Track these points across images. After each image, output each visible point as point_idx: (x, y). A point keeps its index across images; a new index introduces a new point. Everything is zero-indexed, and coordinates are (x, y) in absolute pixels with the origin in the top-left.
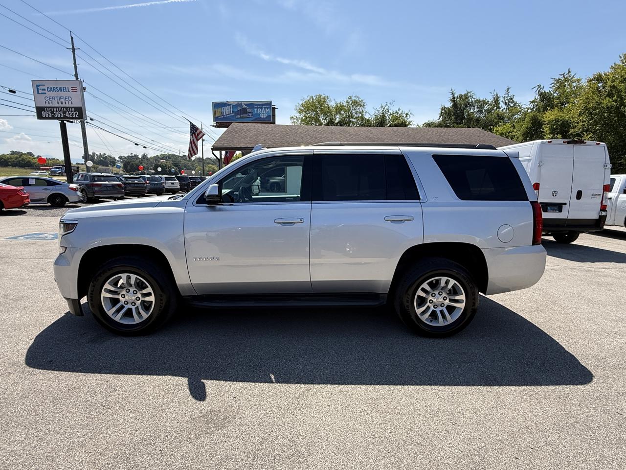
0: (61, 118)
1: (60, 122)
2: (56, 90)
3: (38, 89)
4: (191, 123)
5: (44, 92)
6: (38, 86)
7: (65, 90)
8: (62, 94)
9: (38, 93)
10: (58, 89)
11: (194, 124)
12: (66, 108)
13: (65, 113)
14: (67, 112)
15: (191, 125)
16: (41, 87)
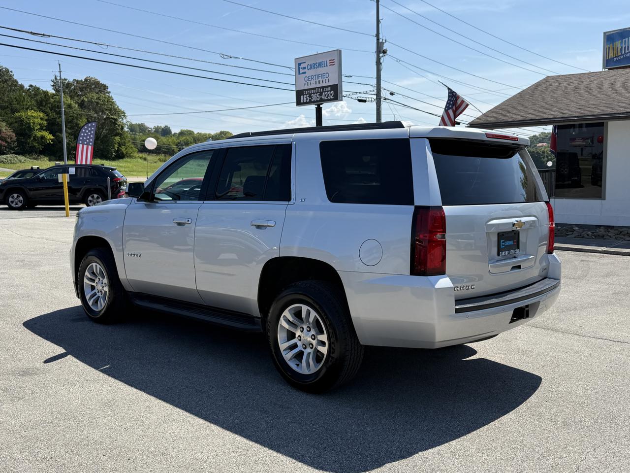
0: (317, 101)
1: (316, 106)
2: (315, 66)
3: (299, 68)
4: (449, 89)
5: (304, 71)
6: (300, 64)
7: (323, 66)
8: (321, 70)
9: (299, 74)
10: (317, 65)
11: (454, 90)
12: (323, 88)
13: (321, 94)
14: (324, 93)
15: (449, 93)
16: (302, 66)
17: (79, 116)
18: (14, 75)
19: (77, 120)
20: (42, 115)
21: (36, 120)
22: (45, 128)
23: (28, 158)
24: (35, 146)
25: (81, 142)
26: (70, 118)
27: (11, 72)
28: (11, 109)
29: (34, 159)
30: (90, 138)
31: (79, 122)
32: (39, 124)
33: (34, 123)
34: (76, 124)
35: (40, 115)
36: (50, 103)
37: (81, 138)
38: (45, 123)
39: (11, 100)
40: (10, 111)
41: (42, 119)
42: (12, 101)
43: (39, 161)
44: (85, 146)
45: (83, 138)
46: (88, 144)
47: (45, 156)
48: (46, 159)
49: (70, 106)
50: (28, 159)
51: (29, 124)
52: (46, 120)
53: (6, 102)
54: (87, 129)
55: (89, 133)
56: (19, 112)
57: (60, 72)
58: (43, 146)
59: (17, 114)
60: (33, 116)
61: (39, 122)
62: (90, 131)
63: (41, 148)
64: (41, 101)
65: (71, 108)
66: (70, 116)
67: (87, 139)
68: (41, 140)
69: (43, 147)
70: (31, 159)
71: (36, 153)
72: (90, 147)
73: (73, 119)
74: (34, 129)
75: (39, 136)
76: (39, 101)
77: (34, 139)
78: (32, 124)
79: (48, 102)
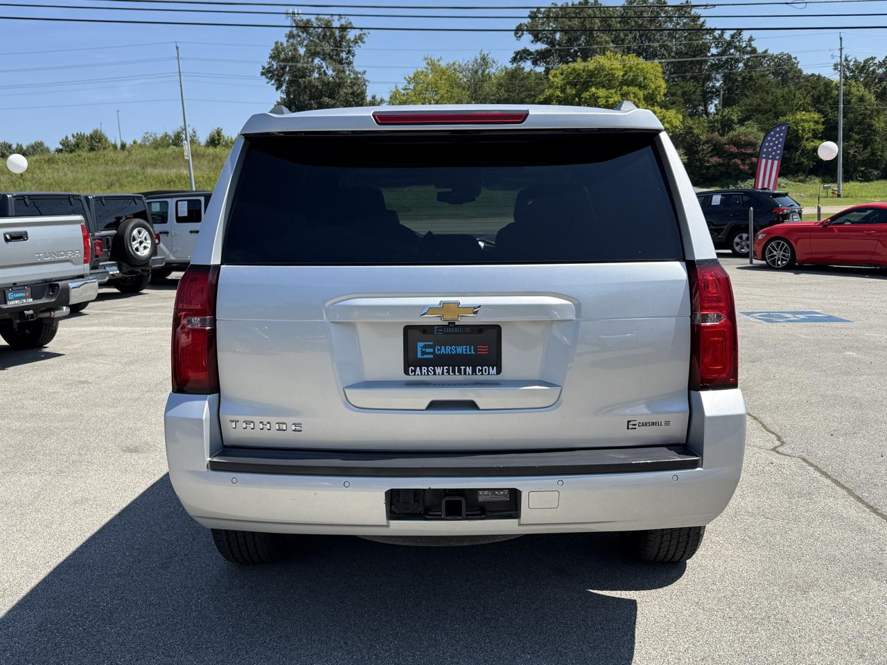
17: (875, 113)
18: (798, 62)
19: (872, 118)
20: (816, 116)
21: (806, 125)
22: (820, 135)
23: (791, 180)
24: (802, 163)
25: (764, 156)
26: (860, 118)
27: (796, 58)
28: (775, 113)
29: (799, 181)
30: (778, 149)
31: (873, 122)
32: (813, 130)
33: (804, 130)
34: (868, 125)
35: (814, 118)
36: (831, 98)
37: (765, 150)
38: (821, 128)
39: (775, 100)
40: (773, 115)
41: (817, 122)
42: (778, 101)
43: (807, 185)
44: (770, 161)
45: (767, 150)
46: (773, 159)
47: (817, 176)
48: (817, 180)
49: (861, 99)
50: (792, 182)
51: (797, 131)
52: (823, 123)
53: (768, 103)
54: (774, 136)
55: (777, 142)
56: (785, 115)
57: (841, 49)
58: (815, 162)
59: (782, 119)
60: (803, 120)
61: (812, 127)
62: (777, 139)
63: (811, 164)
64: (819, 97)
65: (864, 102)
66: (861, 114)
67: (773, 151)
68: (813, 154)
69: (815, 164)
70: (795, 182)
71: (804, 172)
72: (776, 163)
73: (864, 119)
74: (803, 138)
75: (810, 148)
76: (816, 96)
77: (803, 150)
78: (800, 131)
79: (829, 97)
